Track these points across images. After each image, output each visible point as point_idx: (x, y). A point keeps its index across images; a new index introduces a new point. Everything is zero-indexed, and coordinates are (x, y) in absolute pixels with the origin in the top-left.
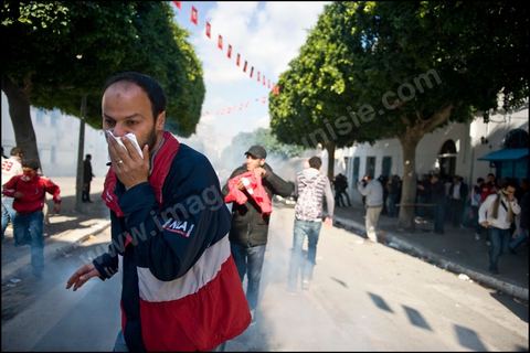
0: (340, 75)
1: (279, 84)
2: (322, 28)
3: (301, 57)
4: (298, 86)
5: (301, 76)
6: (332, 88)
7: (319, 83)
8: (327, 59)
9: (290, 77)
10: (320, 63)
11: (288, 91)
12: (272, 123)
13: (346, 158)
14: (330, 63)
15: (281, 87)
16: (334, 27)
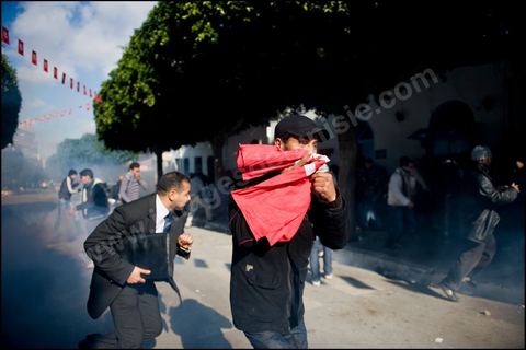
0: (150, 91)
1: (101, 93)
2: (134, 49)
3: (118, 71)
4: (118, 96)
5: (120, 88)
6: (145, 101)
7: (135, 95)
8: (139, 76)
9: (111, 87)
10: (134, 78)
11: (111, 100)
12: (98, 130)
13: (177, 160)
14: (142, 80)
15: (104, 95)
16: (143, 49)
